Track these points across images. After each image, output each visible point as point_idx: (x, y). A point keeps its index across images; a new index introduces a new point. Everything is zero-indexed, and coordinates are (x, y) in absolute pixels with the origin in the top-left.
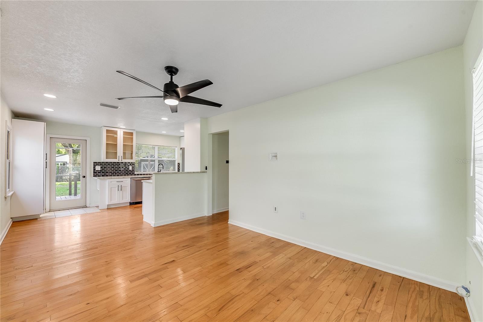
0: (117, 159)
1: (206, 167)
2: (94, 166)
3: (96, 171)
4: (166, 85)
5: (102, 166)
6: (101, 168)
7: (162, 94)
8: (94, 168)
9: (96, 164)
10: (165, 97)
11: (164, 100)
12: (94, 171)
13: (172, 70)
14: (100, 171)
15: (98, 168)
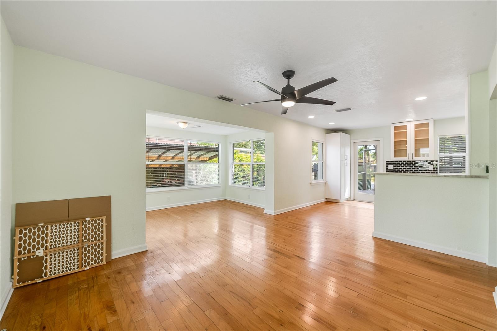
0: (407, 157)
1: (487, 167)
2: (387, 165)
3: (389, 170)
4: (284, 90)
5: (395, 165)
6: (394, 167)
7: (280, 97)
8: (387, 167)
9: (388, 163)
10: (283, 99)
11: (282, 102)
12: (387, 170)
13: (289, 74)
14: (393, 170)
15: (391, 167)
